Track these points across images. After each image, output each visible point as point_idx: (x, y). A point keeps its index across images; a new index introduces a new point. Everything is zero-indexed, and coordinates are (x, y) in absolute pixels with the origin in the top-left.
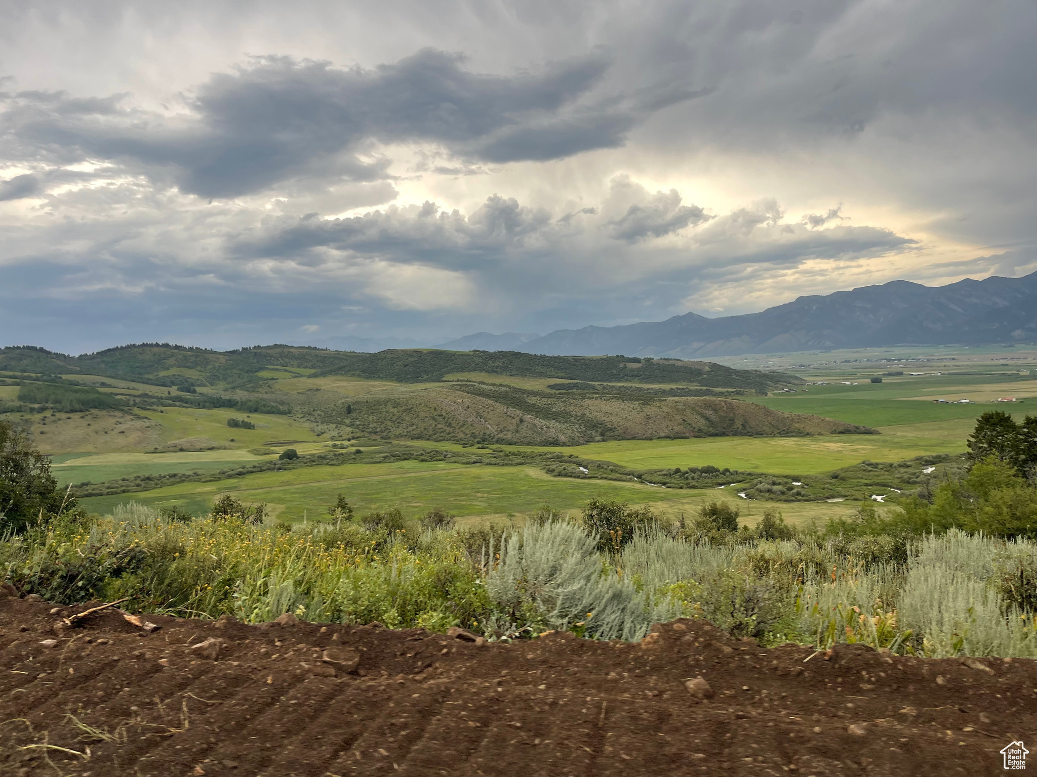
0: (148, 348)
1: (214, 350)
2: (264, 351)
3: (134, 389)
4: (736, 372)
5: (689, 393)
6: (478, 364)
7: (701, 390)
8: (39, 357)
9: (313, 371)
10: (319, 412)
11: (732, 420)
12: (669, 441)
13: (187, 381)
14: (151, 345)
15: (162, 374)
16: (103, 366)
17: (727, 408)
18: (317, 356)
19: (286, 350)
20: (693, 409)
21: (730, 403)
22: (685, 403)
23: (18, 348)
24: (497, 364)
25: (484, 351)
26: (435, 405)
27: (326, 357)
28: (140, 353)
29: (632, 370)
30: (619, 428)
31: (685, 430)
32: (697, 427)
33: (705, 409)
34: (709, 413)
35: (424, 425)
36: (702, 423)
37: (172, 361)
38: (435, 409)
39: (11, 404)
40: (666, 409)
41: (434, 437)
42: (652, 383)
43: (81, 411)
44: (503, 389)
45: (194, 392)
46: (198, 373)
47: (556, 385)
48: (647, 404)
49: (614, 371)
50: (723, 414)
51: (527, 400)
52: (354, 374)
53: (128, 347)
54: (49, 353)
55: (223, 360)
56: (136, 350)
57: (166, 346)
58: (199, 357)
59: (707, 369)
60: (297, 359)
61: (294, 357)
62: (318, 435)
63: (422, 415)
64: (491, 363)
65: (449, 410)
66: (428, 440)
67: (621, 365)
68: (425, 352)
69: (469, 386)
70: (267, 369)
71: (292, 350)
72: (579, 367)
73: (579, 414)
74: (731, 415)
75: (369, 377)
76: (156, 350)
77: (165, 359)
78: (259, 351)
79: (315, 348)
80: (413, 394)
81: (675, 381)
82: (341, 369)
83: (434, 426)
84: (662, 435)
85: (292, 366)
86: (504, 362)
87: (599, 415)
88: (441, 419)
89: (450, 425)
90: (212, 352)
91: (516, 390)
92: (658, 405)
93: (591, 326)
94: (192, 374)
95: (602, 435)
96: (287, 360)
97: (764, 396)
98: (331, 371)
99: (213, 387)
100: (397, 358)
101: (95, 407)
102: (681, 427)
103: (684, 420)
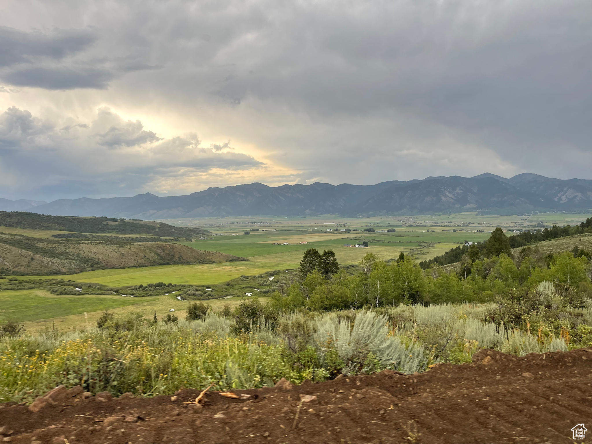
5: (147, 240)
7: (155, 238)
11: (173, 256)
12: (135, 269)
17: (170, 249)
20: (150, 250)
21: (172, 246)
22: (145, 246)
24: (13, 220)
29: (112, 226)
30: (103, 262)
31: (145, 262)
32: (152, 260)
33: (157, 249)
34: (160, 251)
36: (156, 258)
40: (134, 250)
42: (125, 234)
44: (18, 237)
47: (59, 235)
48: (122, 247)
49: (100, 227)
50: (168, 252)
51: (37, 245)
59: (158, 226)
64: (7, 219)
67: (105, 223)
72: (76, 223)
73: (75, 254)
74: (173, 253)
81: (139, 233)
84: (131, 265)
86: (18, 219)
87: (90, 254)
91: (28, 238)
92: (129, 247)
93: (84, 198)
95: (92, 266)
97: (190, 242)
102: (143, 260)
103: (145, 256)
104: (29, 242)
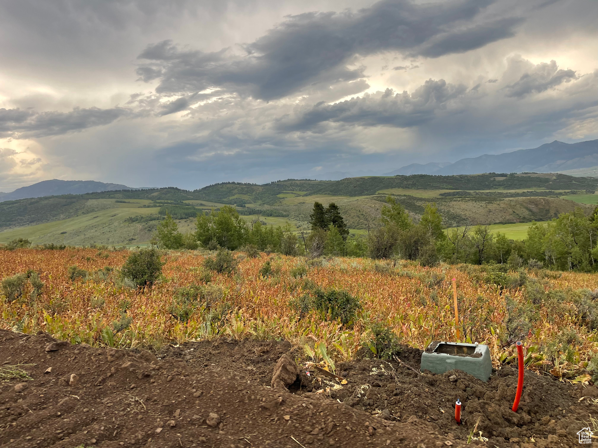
0: (225, 185)
1: (257, 184)
2: (282, 183)
3: (215, 206)
4: (575, 179)
6: (397, 183)
8: (175, 192)
9: (305, 193)
10: (302, 215)
11: (548, 211)
12: (501, 226)
13: (242, 201)
14: (226, 183)
15: (231, 198)
16: (204, 195)
17: (545, 203)
18: (309, 184)
19: (294, 182)
20: (521, 205)
21: (547, 200)
22: (516, 201)
23: (166, 188)
24: (409, 183)
25: (403, 176)
26: (360, 209)
27: (314, 185)
28: (221, 188)
29: (499, 182)
30: (469, 219)
31: (514, 218)
32: (522, 216)
33: (530, 204)
34: (532, 207)
35: (352, 220)
36: (526, 213)
37: (236, 191)
38: (359, 211)
39: (155, 216)
40: (502, 205)
41: (358, 227)
42: (512, 189)
43: (185, 218)
44: (403, 198)
45: (245, 207)
46: (248, 197)
47: (445, 193)
48: (491, 203)
49: (487, 183)
50: (541, 207)
51: (416, 204)
52: (326, 193)
53: (216, 185)
54: (180, 190)
55: (261, 189)
56: (219, 186)
57: (234, 183)
58: (249, 188)
59: (554, 178)
60: (299, 186)
61: (297, 186)
62: (298, 228)
63: (352, 215)
64: (405, 182)
65: (367, 211)
66: (354, 228)
67: (492, 179)
68: (367, 178)
69: (383, 197)
70: (283, 192)
71: (297, 182)
72: (463, 181)
73: (446, 211)
74: (547, 208)
75: (334, 195)
76: (228, 185)
77: (232, 190)
78: (280, 183)
79: (309, 180)
80: (349, 203)
81: (529, 187)
82: (320, 190)
83: (358, 220)
84: (498, 221)
85: (296, 190)
86: (414, 181)
87: (458, 211)
88: (362, 217)
89: (367, 220)
90: (256, 185)
91: (410, 198)
92: (498, 203)
94: (246, 197)
95: (458, 222)
96: (294, 187)
98: (314, 192)
99: (255, 204)
100: (351, 183)
101: (192, 216)
102: (511, 216)
103: (514, 212)
104: (410, 201)
